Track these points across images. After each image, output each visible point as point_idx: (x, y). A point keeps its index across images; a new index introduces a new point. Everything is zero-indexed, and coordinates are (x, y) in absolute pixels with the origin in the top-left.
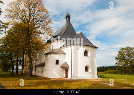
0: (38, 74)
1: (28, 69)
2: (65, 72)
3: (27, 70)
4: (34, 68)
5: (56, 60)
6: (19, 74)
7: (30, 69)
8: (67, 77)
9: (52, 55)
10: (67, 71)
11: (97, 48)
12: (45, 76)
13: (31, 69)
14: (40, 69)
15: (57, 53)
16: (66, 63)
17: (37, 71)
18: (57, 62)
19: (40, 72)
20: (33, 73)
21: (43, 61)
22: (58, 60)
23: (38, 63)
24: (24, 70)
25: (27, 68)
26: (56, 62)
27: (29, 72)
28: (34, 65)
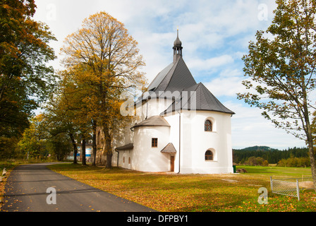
0: (123, 165)
1: (104, 154)
2: (169, 161)
3: (103, 157)
4: (115, 154)
5: (153, 139)
6: (88, 165)
7: (107, 155)
8: (172, 170)
9: (146, 130)
10: (172, 159)
11: (234, 113)
12: (134, 168)
13: (109, 155)
14: (125, 155)
15: (153, 126)
16: (170, 145)
17: (121, 159)
18: (155, 142)
19: (127, 160)
20: (114, 162)
21: (131, 139)
22: (156, 139)
23: (122, 143)
24: (97, 157)
25: (103, 152)
26: (153, 142)
27: (105, 161)
28: (115, 147)
